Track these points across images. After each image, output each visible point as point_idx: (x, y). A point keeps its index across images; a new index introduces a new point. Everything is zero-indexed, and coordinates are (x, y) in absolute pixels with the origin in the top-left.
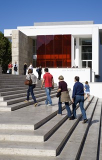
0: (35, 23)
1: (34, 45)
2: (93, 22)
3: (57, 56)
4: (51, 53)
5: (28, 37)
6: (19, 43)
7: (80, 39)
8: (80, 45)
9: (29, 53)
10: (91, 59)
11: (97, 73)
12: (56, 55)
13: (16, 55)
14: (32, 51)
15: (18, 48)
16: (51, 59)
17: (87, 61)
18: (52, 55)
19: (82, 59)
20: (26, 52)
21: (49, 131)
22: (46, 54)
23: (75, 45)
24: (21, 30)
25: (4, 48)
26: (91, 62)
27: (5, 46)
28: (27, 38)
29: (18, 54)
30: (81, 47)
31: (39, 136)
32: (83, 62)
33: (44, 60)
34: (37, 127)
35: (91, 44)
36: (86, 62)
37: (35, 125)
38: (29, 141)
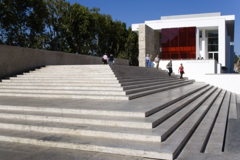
0: (162, 17)
1: (160, 38)
2: (220, 13)
3: (182, 48)
4: (176, 46)
5: (155, 30)
6: (146, 37)
7: (206, 31)
8: (206, 37)
9: (155, 46)
10: (218, 51)
11: (224, 65)
12: (180, 48)
13: (143, 48)
14: (158, 44)
15: (144, 42)
16: (176, 52)
17: (213, 52)
18: (177, 48)
19: (209, 51)
20: (153, 45)
21: (159, 118)
22: (172, 47)
23: (201, 36)
24: (147, 24)
25: (133, 42)
26: (217, 54)
27: (134, 40)
28: (153, 32)
29: (144, 48)
30: (207, 38)
31: (148, 123)
32: (209, 54)
33: (169, 52)
34: (148, 114)
35: (217, 35)
36: (212, 54)
37: (146, 113)
38: (138, 127)
